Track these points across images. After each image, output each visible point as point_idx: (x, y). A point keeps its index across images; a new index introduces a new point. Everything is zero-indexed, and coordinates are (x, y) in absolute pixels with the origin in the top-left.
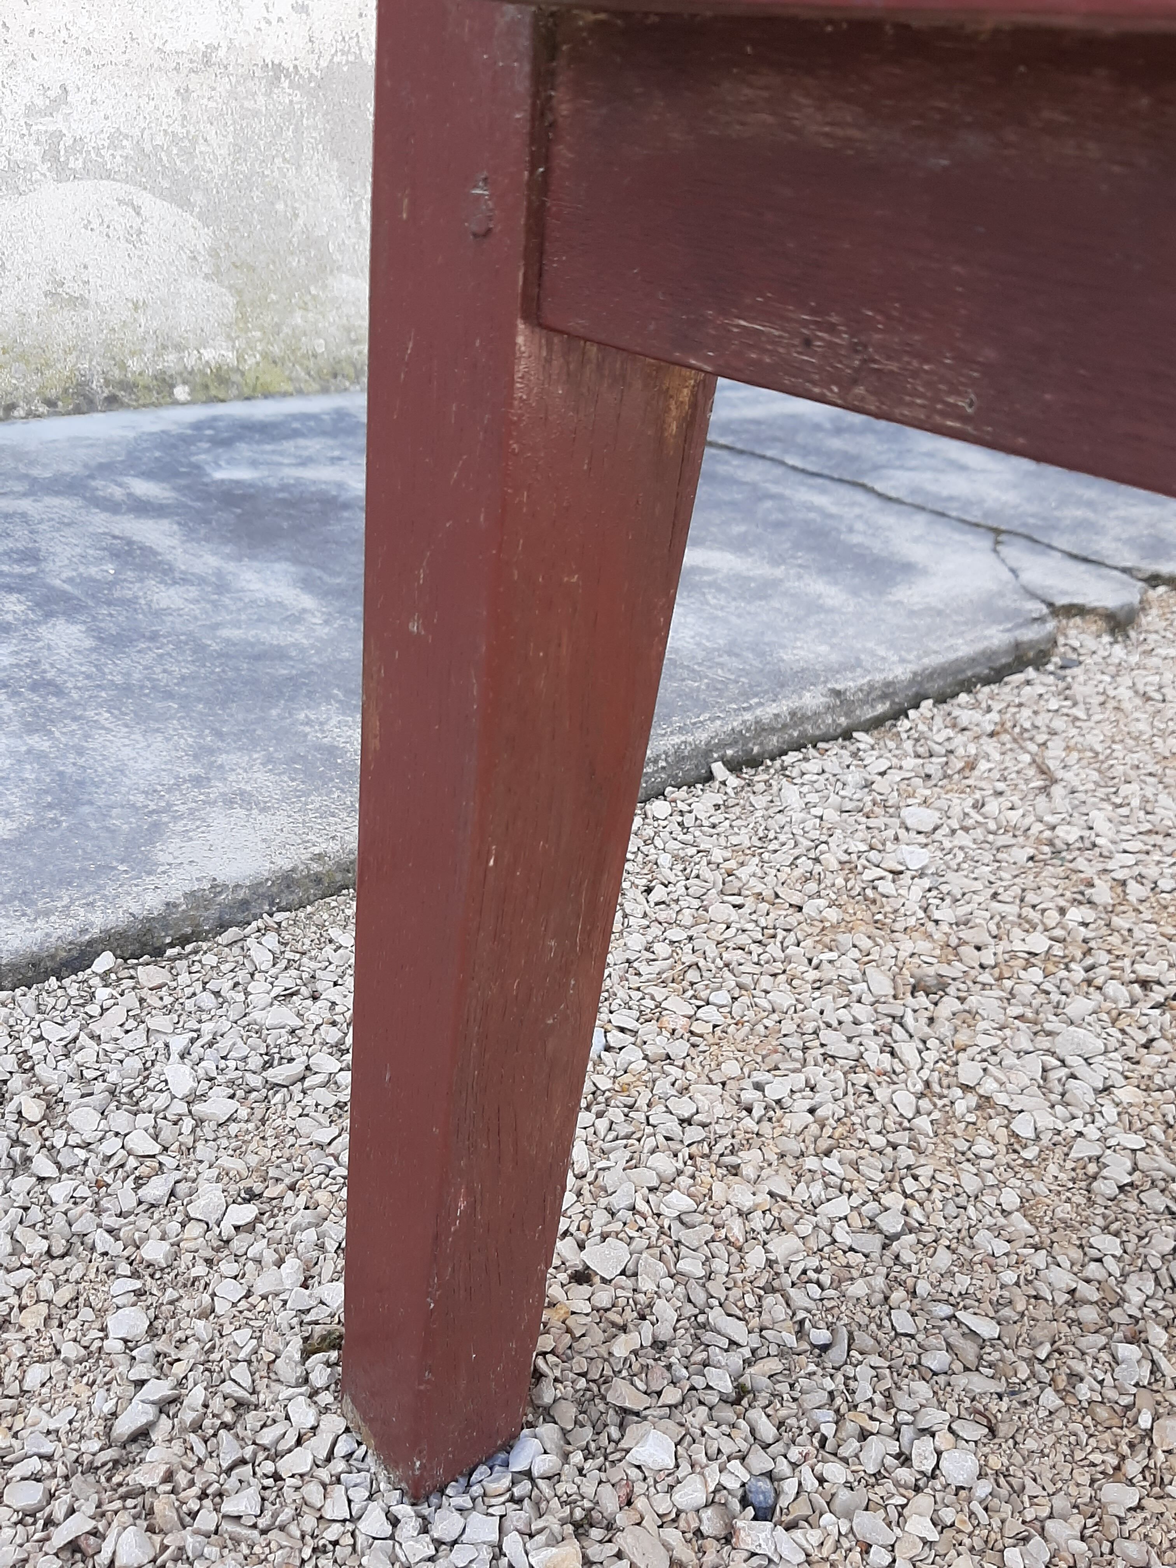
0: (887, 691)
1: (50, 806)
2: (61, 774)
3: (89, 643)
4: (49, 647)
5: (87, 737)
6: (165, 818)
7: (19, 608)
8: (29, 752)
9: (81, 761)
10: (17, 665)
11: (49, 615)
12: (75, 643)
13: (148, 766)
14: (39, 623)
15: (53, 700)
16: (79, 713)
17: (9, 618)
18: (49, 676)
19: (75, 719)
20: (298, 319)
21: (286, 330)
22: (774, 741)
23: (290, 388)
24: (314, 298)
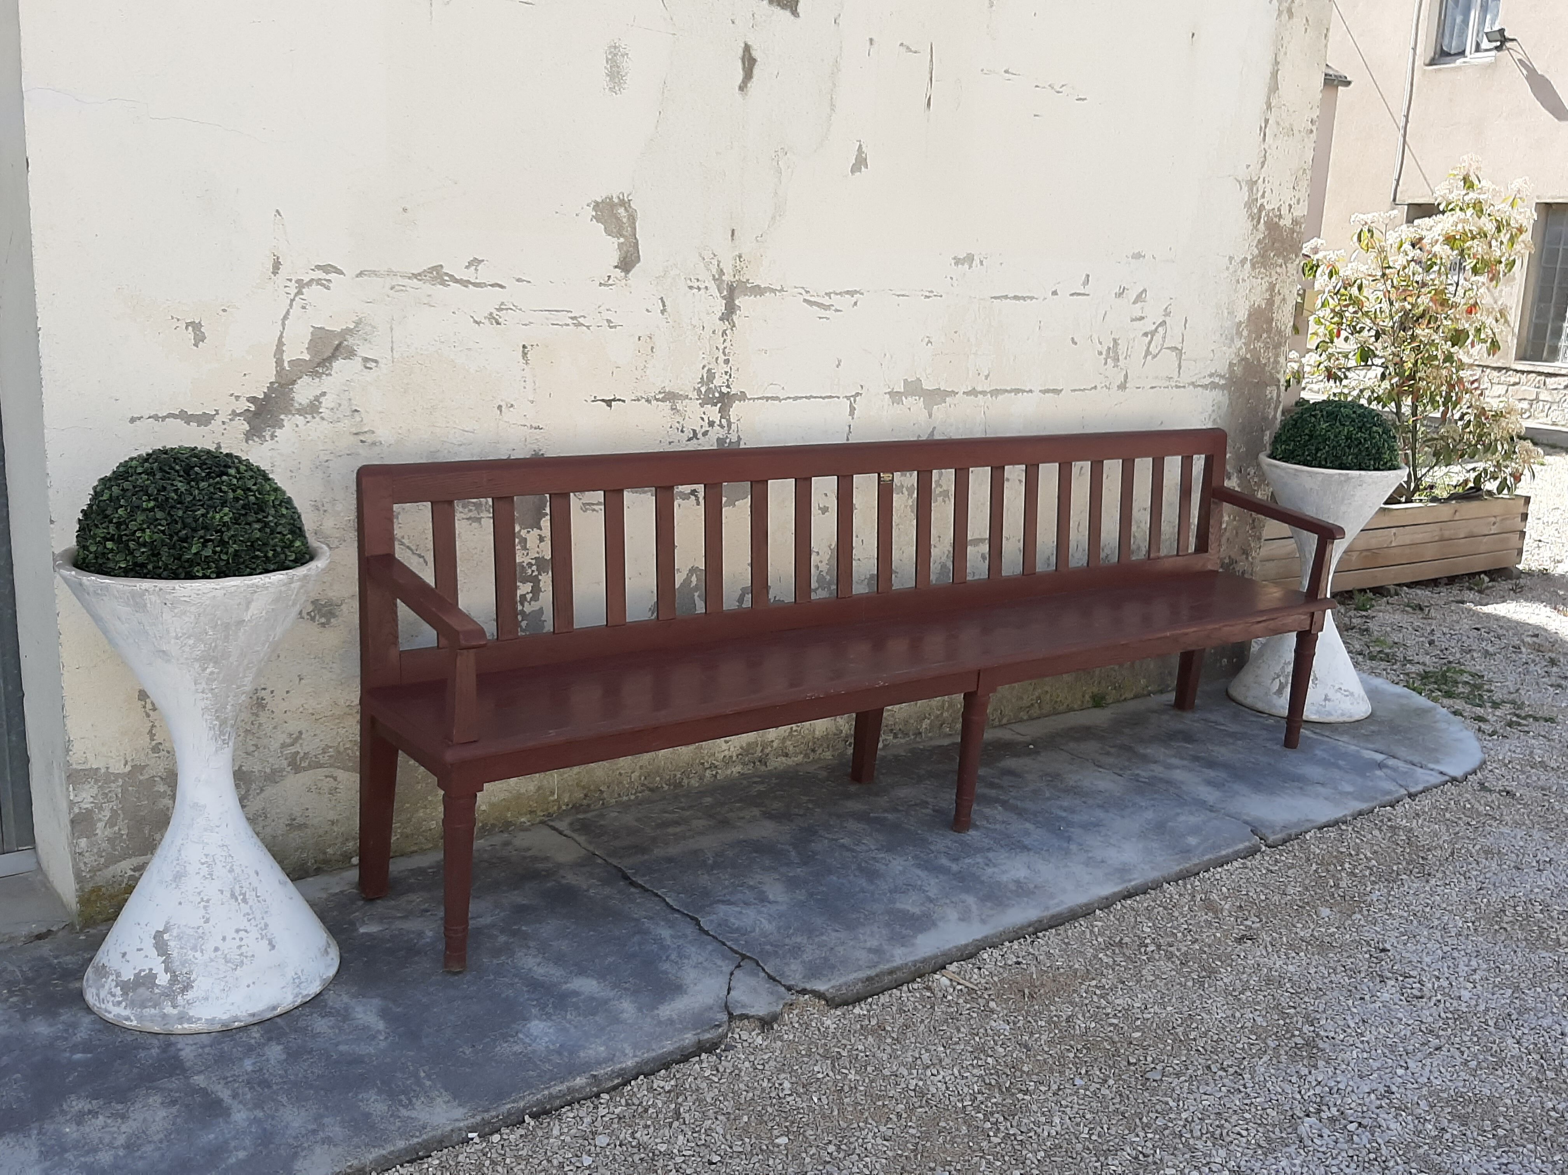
0: (620, 1073)
1: (260, 1145)
2: (265, 1129)
3: (284, 1056)
4: (268, 1060)
5: (277, 1110)
6: (299, 1149)
7: (257, 1035)
8: (255, 1118)
9: (274, 1122)
10: (253, 1071)
11: (270, 1039)
12: (278, 1057)
13: (297, 1125)
14: (264, 1045)
15: (266, 1090)
16: (275, 1097)
17: (253, 1041)
18: (266, 1076)
19: (273, 1100)
20: (421, 814)
21: (413, 820)
22: (557, 1103)
23: (415, 848)
24: (430, 801)
